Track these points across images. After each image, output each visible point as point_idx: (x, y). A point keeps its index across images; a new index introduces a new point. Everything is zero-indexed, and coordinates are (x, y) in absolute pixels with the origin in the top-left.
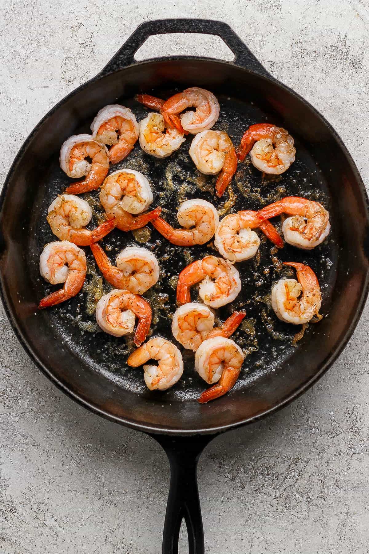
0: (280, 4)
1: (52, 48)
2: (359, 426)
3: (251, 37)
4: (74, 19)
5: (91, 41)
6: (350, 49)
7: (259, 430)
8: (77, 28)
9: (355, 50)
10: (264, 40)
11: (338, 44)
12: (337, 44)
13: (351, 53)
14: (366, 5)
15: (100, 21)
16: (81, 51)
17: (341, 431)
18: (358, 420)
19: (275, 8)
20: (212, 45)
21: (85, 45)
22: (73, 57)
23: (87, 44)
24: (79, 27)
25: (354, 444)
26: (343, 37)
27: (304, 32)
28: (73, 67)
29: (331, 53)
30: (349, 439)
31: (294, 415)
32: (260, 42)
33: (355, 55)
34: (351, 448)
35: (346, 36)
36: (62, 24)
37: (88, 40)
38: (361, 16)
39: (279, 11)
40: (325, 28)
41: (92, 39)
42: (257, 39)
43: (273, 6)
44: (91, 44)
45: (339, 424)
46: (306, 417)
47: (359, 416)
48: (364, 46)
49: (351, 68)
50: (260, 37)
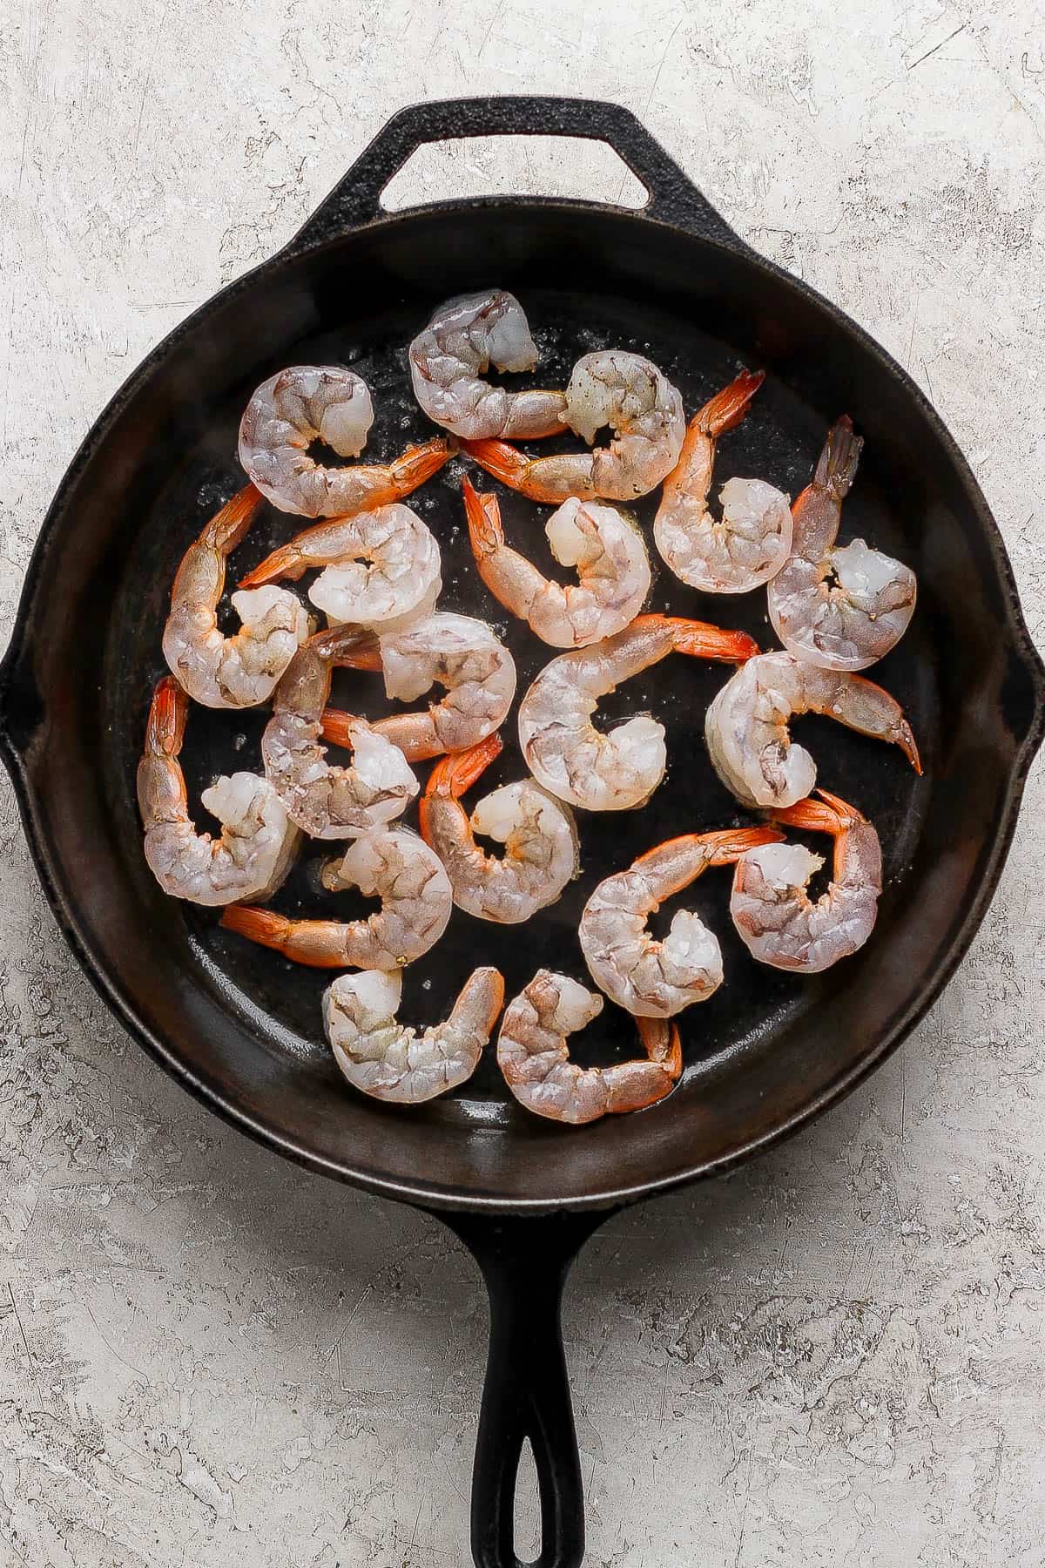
0: (808, 76)
1: (194, 200)
2: (1030, 1213)
3: (731, 166)
4: (256, 122)
5: (300, 181)
6: (999, 196)
7: (759, 1226)
8: (263, 144)
9: (1011, 201)
10: (766, 172)
11: (965, 182)
12: (962, 184)
13: (1002, 207)
14: (1040, 77)
15: (323, 128)
16: (273, 207)
17: (982, 1227)
18: (1026, 1198)
19: (794, 89)
20: (625, 189)
21: (284, 191)
22: (251, 222)
23: (289, 188)
24: (268, 144)
25: (1018, 1263)
26: (977, 162)
27: (874, 152)
28: (252, 249)
29: (946, 207)
30: (1003, 1250)
31: (854, 1184)
32: (756, 179)
33: (1012, 212)
34: (1008, 1274)
35: (986, 162)
36: (220, 136)
37: (291, 178)
38: (1028, 107)
39: (804, 95)
40: (930, 140)
41: (304, 174)
42: (747, 170)
43: (791, 84)
44: (301, 188)
45: (976, 1209)
46: (885, 1189)
47: (1029, 1187)
48: (1034, 186)
49: (1002, 247)
50: (756, 167)
